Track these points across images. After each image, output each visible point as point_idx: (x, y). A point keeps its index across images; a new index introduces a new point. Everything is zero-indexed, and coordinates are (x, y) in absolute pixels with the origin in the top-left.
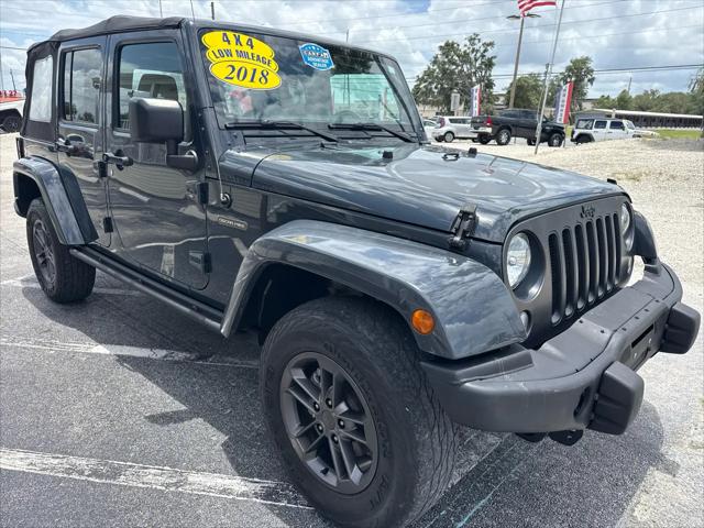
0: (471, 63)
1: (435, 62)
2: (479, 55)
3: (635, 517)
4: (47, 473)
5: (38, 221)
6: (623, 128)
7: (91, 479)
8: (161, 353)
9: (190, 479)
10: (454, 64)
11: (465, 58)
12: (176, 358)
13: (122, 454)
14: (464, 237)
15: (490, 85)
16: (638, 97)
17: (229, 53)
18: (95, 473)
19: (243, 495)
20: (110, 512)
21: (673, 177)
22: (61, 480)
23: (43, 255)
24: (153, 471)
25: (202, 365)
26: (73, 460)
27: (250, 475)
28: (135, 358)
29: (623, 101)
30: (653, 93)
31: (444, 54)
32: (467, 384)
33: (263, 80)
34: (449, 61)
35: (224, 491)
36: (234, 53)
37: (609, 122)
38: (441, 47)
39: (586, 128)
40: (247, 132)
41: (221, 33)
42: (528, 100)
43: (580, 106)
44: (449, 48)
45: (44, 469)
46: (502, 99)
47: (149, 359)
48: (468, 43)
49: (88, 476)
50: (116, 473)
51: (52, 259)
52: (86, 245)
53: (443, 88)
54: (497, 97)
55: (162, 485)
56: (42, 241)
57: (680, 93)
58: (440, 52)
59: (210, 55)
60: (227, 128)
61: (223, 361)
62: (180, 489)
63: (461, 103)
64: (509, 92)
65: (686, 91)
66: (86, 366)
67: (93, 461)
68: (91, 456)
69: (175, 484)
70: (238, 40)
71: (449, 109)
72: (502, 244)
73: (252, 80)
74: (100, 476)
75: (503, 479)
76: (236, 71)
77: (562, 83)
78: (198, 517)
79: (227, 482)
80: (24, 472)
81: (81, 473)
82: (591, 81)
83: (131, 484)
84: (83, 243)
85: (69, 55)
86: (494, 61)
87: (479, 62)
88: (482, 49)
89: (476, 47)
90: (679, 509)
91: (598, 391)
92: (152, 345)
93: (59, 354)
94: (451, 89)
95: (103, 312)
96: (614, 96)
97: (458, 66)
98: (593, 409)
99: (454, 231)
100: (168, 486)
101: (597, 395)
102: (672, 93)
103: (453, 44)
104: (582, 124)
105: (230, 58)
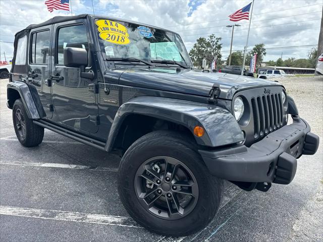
0: (211, 47)
1: (195, 47)
2: (214, 43)
3: (293, 229)
4: (22, 215)
5: (18, 109)
6: (280, 74)
7: (42, 218)
8: (73, 166)
9: (88, 217)
10: (203, 47)
11: (208, 45)
12: (81, 168)
13: (56, 207)
14: (215, 98)
15: (220, 56)
16: (286, 61)
17: (107, 29)
18: (44, 215)
19: (113, 223)
20: (51, 231)
21: (303, 92)
22: (28, 218)
23: (20, 125)
24: (71, 214)
25: (93, 171)
26: (34, 210)
27: (116, 215)
28: (62, 168)
29: (279, 63)
30: (292, 59)
31: (199, 43)
32: (220, 158)
33: (122, 41)
34: (201, 46)
35: (104, 222)
36: (110, 29)
37: (273, 71)
38: (198, 40)
39: (263, 74)
40: (115, 62)
41: (104, 20)
42: (237, 62)
43: (260, 65)
44: (201, 40)
45: (20, 214)
46: (225, 62)
47: (68, 168)
48: (210, 38)
49: (41, 216)
50: (54, 215)
51: (24, 127)
52: (41, 119)
53: (198, 58)
54: (223, 62)
55: (75, 219)
56: (20, 118)
57: (305, 59)
58: (197, 42)
59: (99, 29)
60: (107, 60)
61: (102, 169)
62: (84, 221)
63: (207, 65)
64: (228, 59)
65: (307, 58)
66: (39, 172)
67: (43, 210)
68: (42, 208)
69: (81, 219)
70: (111, 24)
71: (202, 67)
72: (231, 100)
73: (118, 41)
74: (47, 216)
75: (232, 215)
76: (111, 36)
77: (252, 55)
78: (92, 232)
79: (105, 218)
80: (11, 215)
81: (38, 215)
82: (265, 54)
83: (61, 219)
84: (39, 118)
85: (35, 35)
86: (221, 46)
87: (215, 46)
88: (216, 41)
89: (213, 40)
90: (314, 226)
91: (277, 165)
92: (69, 163)
93: (26, 167)
94: (203, 58)
95: (47, 150)
96: (275, 61)
97: (205, 48)
98: (275, 173)
99: (210, 95)
100: (78, 220)
101: (277, 167)
102: (301, 60)
103: (203, 38)
104: (262, 72)
105: (108, 31)
